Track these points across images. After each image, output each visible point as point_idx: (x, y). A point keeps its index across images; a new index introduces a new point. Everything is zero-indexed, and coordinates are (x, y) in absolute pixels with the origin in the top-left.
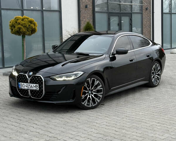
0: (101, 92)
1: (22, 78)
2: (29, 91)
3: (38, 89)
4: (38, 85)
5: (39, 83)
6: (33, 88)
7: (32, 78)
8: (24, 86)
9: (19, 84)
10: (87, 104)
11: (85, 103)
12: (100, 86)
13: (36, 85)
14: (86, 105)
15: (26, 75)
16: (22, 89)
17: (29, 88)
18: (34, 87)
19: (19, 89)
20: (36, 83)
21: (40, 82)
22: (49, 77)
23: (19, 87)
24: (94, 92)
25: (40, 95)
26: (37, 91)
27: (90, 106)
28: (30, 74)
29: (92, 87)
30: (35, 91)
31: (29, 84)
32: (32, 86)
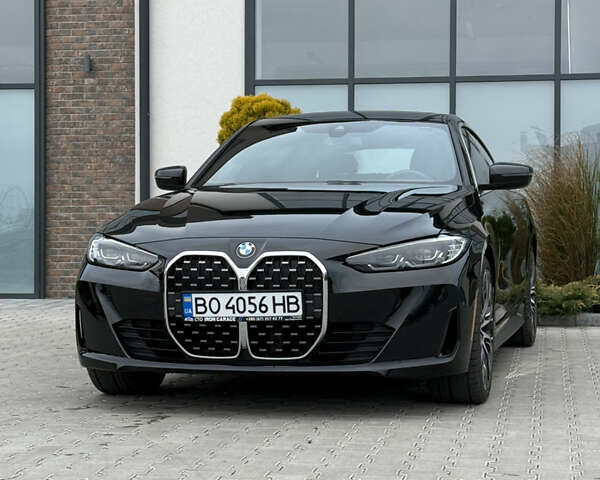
1: (201, 272)
3: (300, 312)
4: (299, 295)
5: (299, 287)
6: (270, 313)
7: (259, 265)
8: (216, 307)
9: (186, 299)
13: (286, 294)
15: (223, 259)
17: (247, 314)
18: (278, 305)
19: (178, 326)
20: (283, 288)
21: (307, 281)
23: (183, 316)
25: (303, 342)
28: (243, 252)
31: (246, 296)
32: (261, 305)
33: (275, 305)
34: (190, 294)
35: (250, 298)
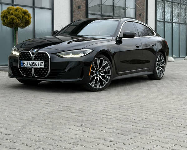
0: (108, 74)
1: (25, 56)
2: (33, 69)
3: (44, 66)
4: (43, 62)
5: (44, 60)
6: (37, 66)
7: (36, 55)
8: (27, 64)
9: (22, 62)
10: (95, 86)
11: (93, 84)
12: (109, 67)
13: (41, 62)
14: (93, 86)
15: (29, 53)
16: (24, 68)
17: (33, 66)
18: (39, 64)
19: (21, 68)
20: (41, 60)
21: (46, 59)
22: (55, 54)
23: (21, 66)
24: (102, 73)
25: (45, 73)
26: (41, 68)
27: (98, 87)
28: (34, 51)
29: (99, 68)
30: (40, 68)
31: (33, 62)
32: (36, 64)
33: (38, 64)
34: (22, 61)
35: (34, 62)
